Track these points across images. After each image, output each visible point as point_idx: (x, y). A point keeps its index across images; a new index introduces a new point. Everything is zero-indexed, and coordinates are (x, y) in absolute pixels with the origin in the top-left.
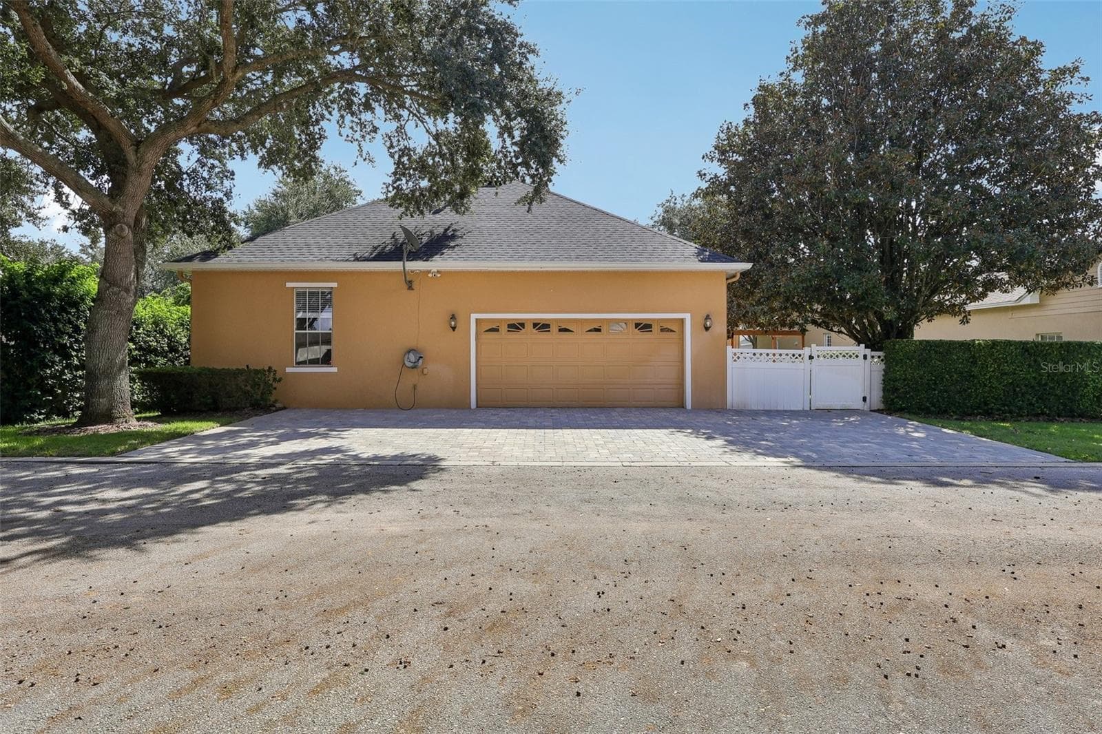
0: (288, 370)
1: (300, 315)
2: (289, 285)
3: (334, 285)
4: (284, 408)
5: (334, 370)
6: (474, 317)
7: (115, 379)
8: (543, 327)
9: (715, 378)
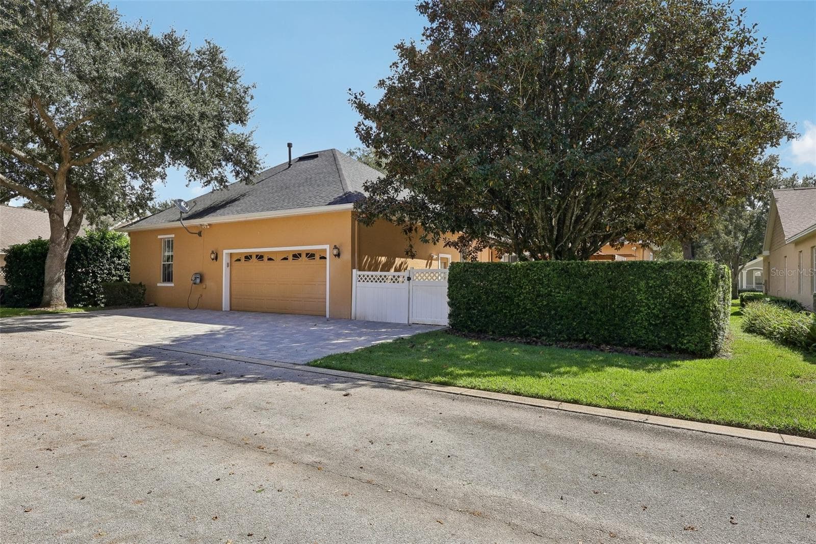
0: (159, 285)
1: (167, 254)
2: (159, 237)
3: (173, 236)
4: (155, 305)
5: (172, 285)
6: (225, 251)
7: (53, 287)
8: (260, 257)
9: (344, 295)
